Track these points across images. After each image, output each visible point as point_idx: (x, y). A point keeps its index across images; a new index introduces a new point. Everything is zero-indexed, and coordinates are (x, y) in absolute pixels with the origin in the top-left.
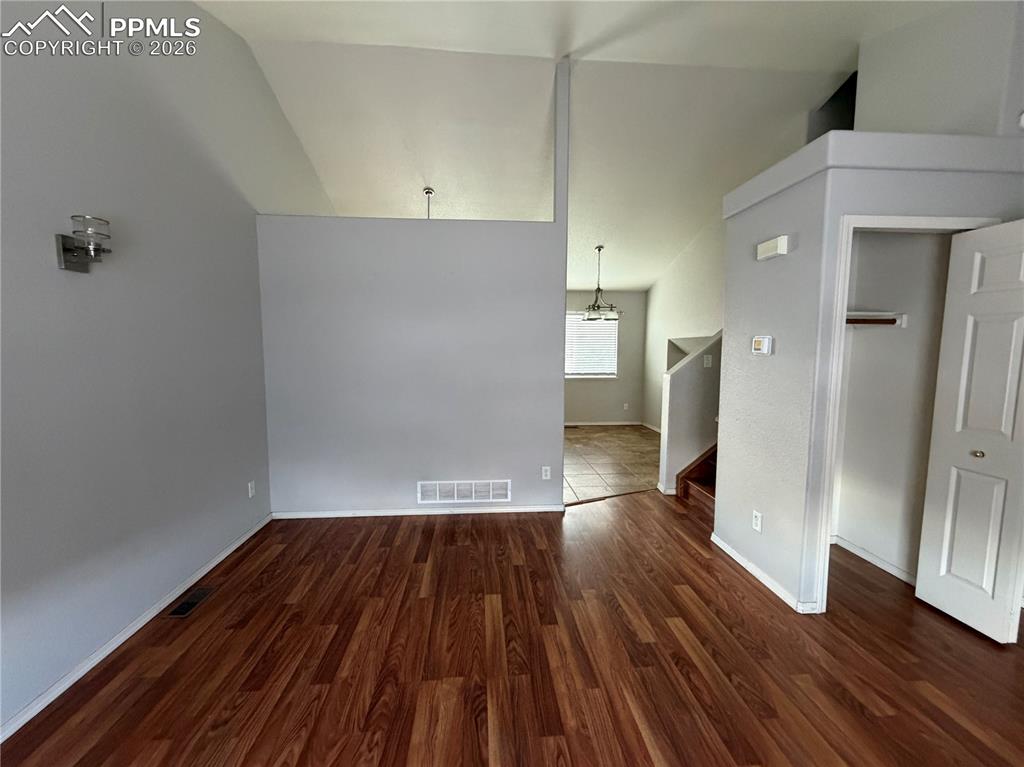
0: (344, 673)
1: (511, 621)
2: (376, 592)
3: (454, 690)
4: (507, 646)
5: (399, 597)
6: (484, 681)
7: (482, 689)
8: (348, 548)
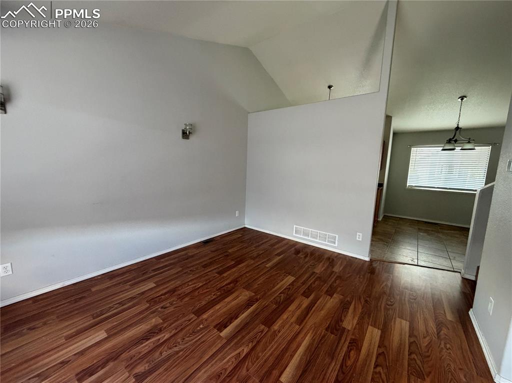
0: (225, 275)
1: (290, 288)
2: (254, 259)
3: (248, 296)
4: (279, 294)
5: (259, 263)
6: (260, 299)
7: (257, 300)
8: (258, 242)
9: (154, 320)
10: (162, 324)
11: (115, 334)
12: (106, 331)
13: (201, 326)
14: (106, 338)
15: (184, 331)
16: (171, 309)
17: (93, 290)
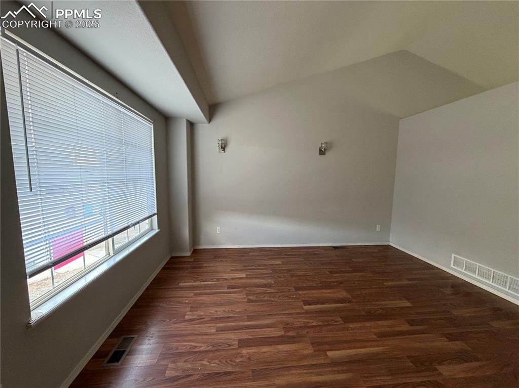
0: (336, 275)
1: (395, 310)
2: (374, 273)
3: (344, 296)
4: (378, 308)
5: (377, 279)
7: (350, 302)
8: (394, 262)
9: (270, 280)
10: (273, 284)
11: (250, 278)
12: (246, 275)
13: (294, 296)
14: (244, 278)
15: (282, 293)
16: (283, 279)
17: (250, 254)
